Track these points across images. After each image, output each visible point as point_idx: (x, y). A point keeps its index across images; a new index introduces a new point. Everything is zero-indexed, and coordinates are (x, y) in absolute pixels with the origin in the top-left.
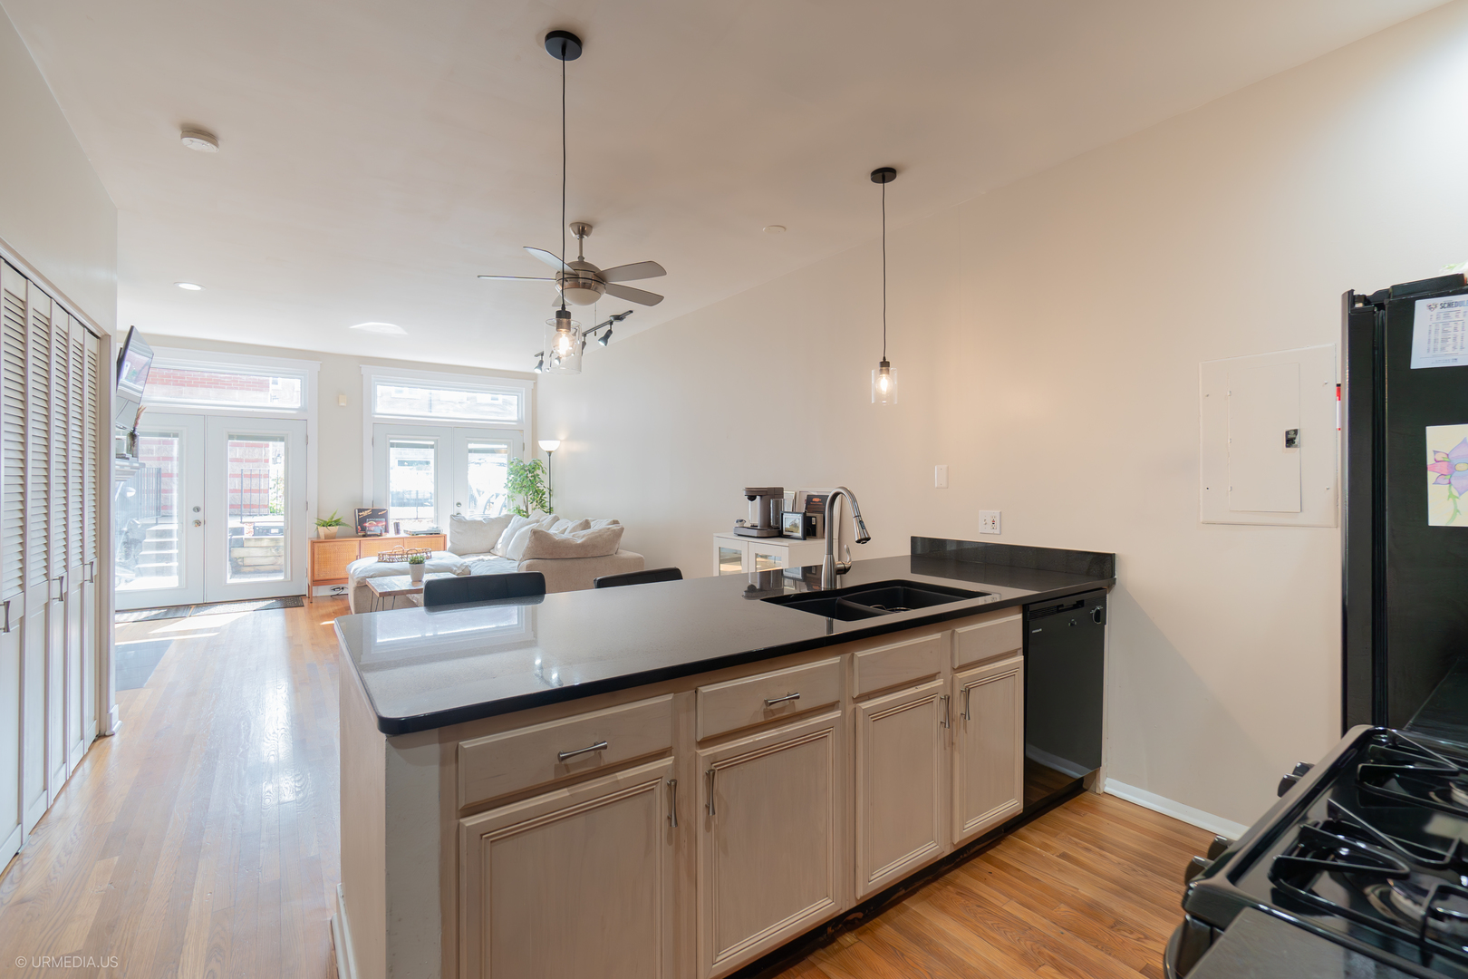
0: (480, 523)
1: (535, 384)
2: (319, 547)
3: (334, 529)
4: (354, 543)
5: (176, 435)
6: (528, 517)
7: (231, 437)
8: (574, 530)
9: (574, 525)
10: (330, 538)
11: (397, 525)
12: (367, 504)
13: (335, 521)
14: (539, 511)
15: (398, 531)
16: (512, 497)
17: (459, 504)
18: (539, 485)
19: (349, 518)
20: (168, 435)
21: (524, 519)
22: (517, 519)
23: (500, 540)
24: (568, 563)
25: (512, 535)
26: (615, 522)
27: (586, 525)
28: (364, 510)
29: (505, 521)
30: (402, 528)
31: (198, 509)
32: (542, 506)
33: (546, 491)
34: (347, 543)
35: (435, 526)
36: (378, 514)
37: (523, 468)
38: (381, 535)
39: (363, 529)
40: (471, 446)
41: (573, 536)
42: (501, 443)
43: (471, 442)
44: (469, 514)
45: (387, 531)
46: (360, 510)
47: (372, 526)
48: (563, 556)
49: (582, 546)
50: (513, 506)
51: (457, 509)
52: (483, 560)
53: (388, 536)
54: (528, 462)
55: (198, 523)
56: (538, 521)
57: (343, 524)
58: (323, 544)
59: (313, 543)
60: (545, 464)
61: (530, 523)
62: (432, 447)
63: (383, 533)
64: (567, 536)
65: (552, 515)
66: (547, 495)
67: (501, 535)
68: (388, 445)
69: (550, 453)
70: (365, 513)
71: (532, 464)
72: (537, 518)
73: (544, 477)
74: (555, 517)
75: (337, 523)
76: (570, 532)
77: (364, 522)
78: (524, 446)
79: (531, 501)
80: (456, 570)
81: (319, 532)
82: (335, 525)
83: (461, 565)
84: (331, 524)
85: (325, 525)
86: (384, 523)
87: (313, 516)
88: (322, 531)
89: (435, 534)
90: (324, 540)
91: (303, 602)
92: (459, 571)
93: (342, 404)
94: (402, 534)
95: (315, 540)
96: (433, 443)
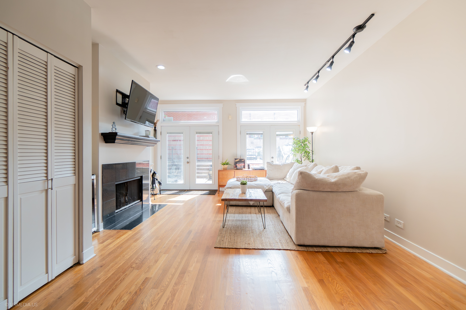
1: (305, 104)
2: (221, 173)
3: (226, 166)
4: (232, 172)
5: (182, 133)
6: (301, 164)
7: (197, 133)
8: (327, 172)
9: (327, 169)
10: (225, 170)
11: (249, 165)
12: (238, 157)
14: (307, 161)
15: (249, 168)
16: (295, 155)
17: (272, 158)
18: (307, 149)
19: (232, 162)
20: (180, 133)
21: (300, 165)
22: (296, 164)
23: (288, 174)
24: (324, 194)
25: (293, 172)
26: (358, 168)
27: (336, 169)
28: (237, 159)
29: (292, 164)
30: (251, 167)
31: (188, 158)
32: (309, 159)
33: (311, 152)
34: (230, 172)
35: (263, 166)
36: (242, 161)
37: (299, 141)
39: (236, 166)
40: (278, 133)
41: (328, 176)
42: (291, 131)
43: (277, 131)
44: (276, 162)
45: (244, 167)
46: (236, 159)
47: (239, 166)
48: (321, 189)
49: (335, 184)
50: (295, 158)
51: (272, 160)
52: (279, 183)
53: (245, 169)
54: (302, 138)
55: (188, 162)
56: (306, 166)
57: (230, 164)
58: (222, 172)
59: (219, 171)
60: (310, 139)
61: (302, 167)
62: (262, 134)
63: (243, 169)
64: (322, 176)
65: (313, 163)
66: (311, 154)
67: (288, 172)
68: (246, 134)
69: (312, 133)
70: (237, 160)
71: (304, 139)
72: (306, 164)
73: (310, 145)
74: (315, 164)
76: (325, 173)
77: (237, 164)
78: (300, 131)
79: (303, 156)
80: (265, 188)
81: (221, 167)
82: (227, 165)
83: (269, 185)
84: (226, 164)
85: (224, 164)
86: (244, 164)
87: (220, 161)
88: (222, 166)
89: (262, 169)
90: (223, 170)
91: (216, 193)
92: (267, 188)
93: (230, 119)
94: (250, 169)
95: (220, 170)
96: (262, 132)
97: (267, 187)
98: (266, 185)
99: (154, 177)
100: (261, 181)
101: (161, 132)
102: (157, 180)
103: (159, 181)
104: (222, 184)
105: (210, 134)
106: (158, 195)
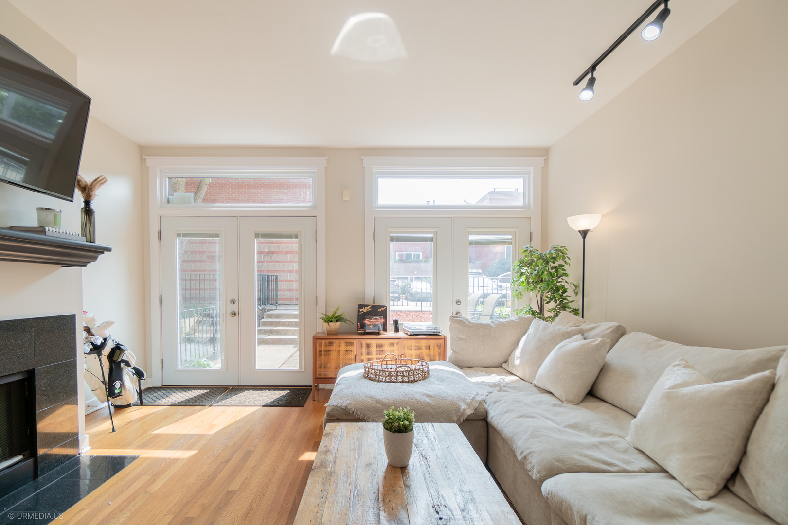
0: (487, 326)
1: (546, 161)
2: (320, 343)
3: (335, 325)
4: (352, 341)
5: (218, 236)
6: (552, 322)
7: (257, 236)
10: (332, 335)
11: (396, 323)
12: (369, 301)
13: (336, 318)
15: (397, 330)
17: (458, 302)
19: (350, 311)
20: (212, 236)
22: (540, 323)
23: (518, 352)
28: (365, 306)
29: (520, 327)
30: (401, 326)
31: (235, 301)
34: (346, 341)
35: (435, 326)
36: (378, 311)
38: (378, 334)
39: (363, 326)
40: (472, 238)
42: (504, 233)
43: (472, 233)
44: (472, 315)
45: (385, 329)
46: (361, 306)
47: (370, 323)
51: (457, 308)
53: (388, 334)
55: (234, 314)
57: (345, 321)
58: (324, 341)
59: (315, 339)
62: (431, 240)
63: (382, 332)
67: (515, 345)
68: (388, 239)
69: (584, 233)
70: (365, 310)
71: (553, 251)
74: (619, 326)
75: (338, 319)
77: (365, 319)
78: (531, 234)
79: (548, 300)
80: (464, 410)
81: (322, 327)
82: (337, 321)
83: (473, 399)
84: (334, 320)
85: (328, 320)
86: (383, 320)
87: (321, 310)
88: (325, 326)
89: (434, 335)
90: (325, 336)
91: (307, 398)
92: (469, 412)
93: (346, 198)
94: (401, 334)
95: (318, 336)
96: (432, 235)
97: (469, 405)
98: (465, 401)
99: (115, 358)
100: (442, 380)
101: (160, 233)
102: (128, 364)
103: (134, 368)
104: (323, 374)
105: (294, 240)
106: (133, 408)
